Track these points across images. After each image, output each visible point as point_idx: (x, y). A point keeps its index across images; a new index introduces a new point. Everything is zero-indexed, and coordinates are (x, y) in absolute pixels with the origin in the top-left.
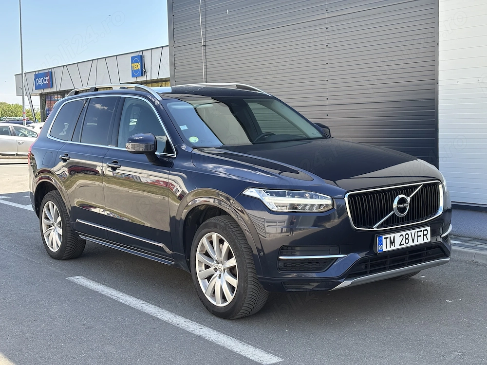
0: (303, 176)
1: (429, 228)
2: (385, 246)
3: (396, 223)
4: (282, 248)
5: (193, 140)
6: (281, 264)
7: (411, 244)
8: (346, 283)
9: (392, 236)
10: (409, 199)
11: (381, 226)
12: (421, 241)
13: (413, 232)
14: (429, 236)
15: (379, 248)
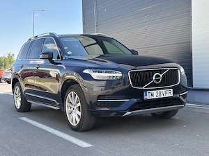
0: (110, 64)
1: (172, 90)
2: (148, 96)
3: (155, 86)
4: (99, 96)
5: (69, 53)
6: (98, 104)
7: (162, 96)
8: (129, 113)
9: (152, 92)
10: (161, 76)
11: (147, 87)
12: (167, 95)
13: (163, 91)
14: (172, 93)
15: (145, 97)
